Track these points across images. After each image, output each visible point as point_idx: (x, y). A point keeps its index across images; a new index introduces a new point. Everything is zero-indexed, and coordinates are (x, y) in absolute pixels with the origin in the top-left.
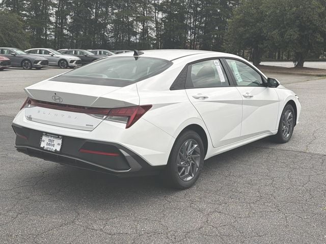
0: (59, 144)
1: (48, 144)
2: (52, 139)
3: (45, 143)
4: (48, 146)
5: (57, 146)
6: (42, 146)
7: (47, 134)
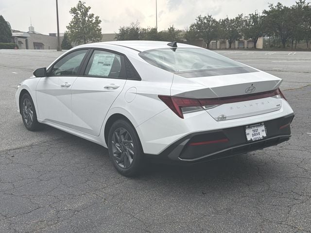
0: (263, 131)
1: (253, 135)
2: (255, 128)
3: (250, 136)
4: (254, 137)
5: (262, 133)
6: (249, 139)
7: (250, 126)
